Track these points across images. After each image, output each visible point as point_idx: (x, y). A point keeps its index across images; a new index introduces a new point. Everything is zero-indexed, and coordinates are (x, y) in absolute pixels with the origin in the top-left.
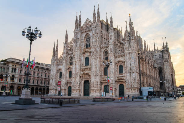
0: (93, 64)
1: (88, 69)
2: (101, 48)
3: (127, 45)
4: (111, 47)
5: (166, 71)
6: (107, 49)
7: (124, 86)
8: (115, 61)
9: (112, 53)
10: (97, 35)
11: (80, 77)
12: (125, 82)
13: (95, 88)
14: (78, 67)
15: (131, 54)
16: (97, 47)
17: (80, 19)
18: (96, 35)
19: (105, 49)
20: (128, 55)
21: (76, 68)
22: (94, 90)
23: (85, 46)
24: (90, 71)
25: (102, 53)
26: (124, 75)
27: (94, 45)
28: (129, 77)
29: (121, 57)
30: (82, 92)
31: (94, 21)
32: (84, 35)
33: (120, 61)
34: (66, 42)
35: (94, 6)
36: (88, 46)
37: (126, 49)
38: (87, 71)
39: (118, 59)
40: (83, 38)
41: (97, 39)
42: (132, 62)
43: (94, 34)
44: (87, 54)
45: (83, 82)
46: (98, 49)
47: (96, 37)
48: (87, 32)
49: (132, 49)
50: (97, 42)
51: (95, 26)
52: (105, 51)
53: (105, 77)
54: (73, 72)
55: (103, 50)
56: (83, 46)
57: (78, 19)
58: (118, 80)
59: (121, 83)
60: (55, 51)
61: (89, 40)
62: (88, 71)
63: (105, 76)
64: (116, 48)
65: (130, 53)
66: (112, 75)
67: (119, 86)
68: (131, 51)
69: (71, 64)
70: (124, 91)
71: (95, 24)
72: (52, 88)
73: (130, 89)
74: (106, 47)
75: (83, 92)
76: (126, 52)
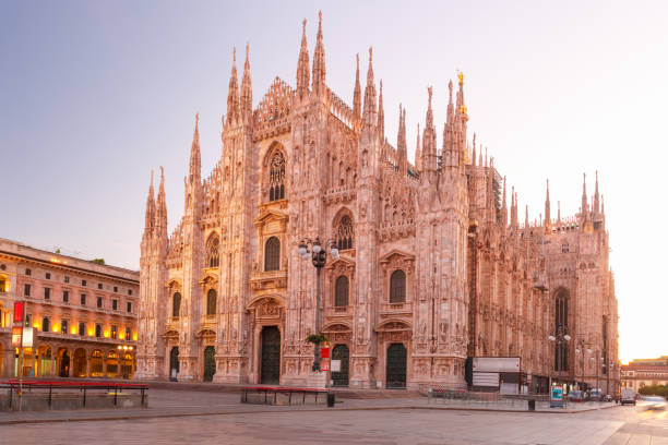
0: (294, 264)
1: (276, 283)
2: (326, 203)
3: (426, 189)
4: (365, 196)
5: (582, 302)
6: (349, 207)
7: (406, 350)
8: (378, 252)
9: (364, 224)
10: (311, 150)
11: (248, 313)
12: (408, 336)
13: (299, 353)
14: (238, 273)
15: (439, 228)
16: (311, 198)
17: (247, 79)
18: (307, 147)
19: (341, 206)
20: (428, 232)
21: (230, 280)
22: (297, 362)
23: (264, 195)
24: (283, 292)
25: (330, 223)
26: (407, 309)
27: (297, 189)
28: (425, 317)
29: (401, 240)
30: (252, 370)
31: (302, 88)
32: (263, 147)
33: (395, 255)
34: (195, 176)
35: (305, 23)
36: (277, 194)
37: (421, 207)
38: (271, 292)
39: (390, 247)
40: (260, 163)
41: (309, 167)
42: (441, 258)
43: (299, 143)
44: (274, 228)
45: (258, 331)
46: (314, 206)
47: (307, 157)
48: (275, 139)
49: (447, 206)
50: (312, 177)
51: (303, 110)
52: (342, 213)
53: (338, 314)
54: (222, 293)
55: (333, 211)
56: (260, 194)
57: (239, 83)
58: (386, 326)
59: (395, 339)
60: (156, 214)
61: (283, 170)
62: (275, 291)
63: (337, 310)
64: (384, 203)
65: (434, 223)
66: (364, 307)
67: (389, 350)
68: (439, 215)
69: (214, 263)
70: (405, 369)
71: (306, 102)
72: (146, 351)
73: (429, 364)
74: (346, 200)
75: (256, 369)
76: (420, 218)
